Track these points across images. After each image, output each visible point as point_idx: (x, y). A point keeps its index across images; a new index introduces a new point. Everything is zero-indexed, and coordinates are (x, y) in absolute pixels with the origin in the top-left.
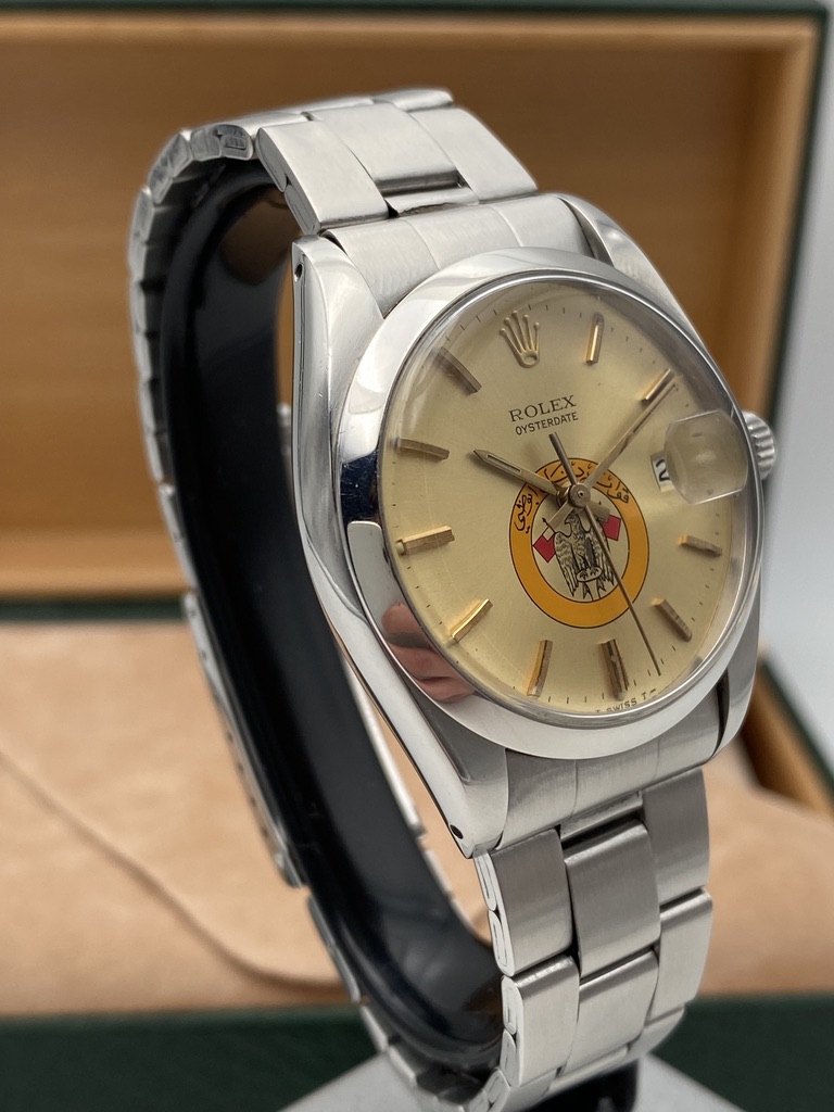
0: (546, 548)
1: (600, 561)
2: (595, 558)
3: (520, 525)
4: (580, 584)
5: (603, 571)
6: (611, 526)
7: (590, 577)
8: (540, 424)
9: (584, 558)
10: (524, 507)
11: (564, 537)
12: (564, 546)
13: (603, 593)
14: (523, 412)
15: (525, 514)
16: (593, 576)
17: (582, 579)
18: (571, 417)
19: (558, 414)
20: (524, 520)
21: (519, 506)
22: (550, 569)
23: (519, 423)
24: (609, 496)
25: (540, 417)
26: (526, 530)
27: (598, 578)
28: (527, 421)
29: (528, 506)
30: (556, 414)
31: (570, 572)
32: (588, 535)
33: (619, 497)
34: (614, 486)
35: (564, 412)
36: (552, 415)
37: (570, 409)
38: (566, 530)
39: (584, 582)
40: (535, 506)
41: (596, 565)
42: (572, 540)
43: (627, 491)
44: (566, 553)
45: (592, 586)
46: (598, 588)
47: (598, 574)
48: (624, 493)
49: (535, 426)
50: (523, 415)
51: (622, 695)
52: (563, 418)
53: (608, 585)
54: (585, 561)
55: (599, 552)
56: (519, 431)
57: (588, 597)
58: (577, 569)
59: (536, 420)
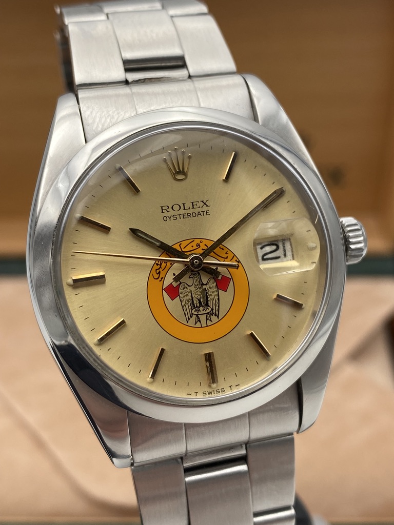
0: (173, 292)
1: (210, 303)
2: (207, 301)
3: (156, 276)
4: (194, 316)
5: (212, 310)
6: (223, 283)
7: (202, 312)
8: (182, 216)
9: (199, 300)
10: (161, 265)
11: (187, 286)
12: (186, 292)
13: (209, 323)
14: (170, 207)
15: (161, 270)
16: (204, 312)
17: (196, 313)
18: (205, 213)
19: (196, 211)
20: (159, 272)
21: (157, 264)
22: (174, 305)
23: (166, 214)
25: (182, 211)
26: (160, 279)
27: (207, 313)
28: (172, 213)
30: (194, 210)
31: (188, 308)
32: (204, 287)
34: (230, 258)
35: (200, 210)
36: (191, 211)
37: (205, 208)
38: (190, 282)
39: (197, 315)
40: (168, 265)
41: (207, 305)
42: (192, 288)
43: (239, 262)
44: (187, 296)
45: (203, 318)
46: (207, 319)
47: (208, 311)
49: (178, 217)
50: (170, 209)
51: (214, 385)
52: (199, 214)
53: (214, 318)
54: (200, 302)
55: (212, 297)
56: (165, 219)
57: (198, 325)
58: (194, 307)
59: (179, 213)
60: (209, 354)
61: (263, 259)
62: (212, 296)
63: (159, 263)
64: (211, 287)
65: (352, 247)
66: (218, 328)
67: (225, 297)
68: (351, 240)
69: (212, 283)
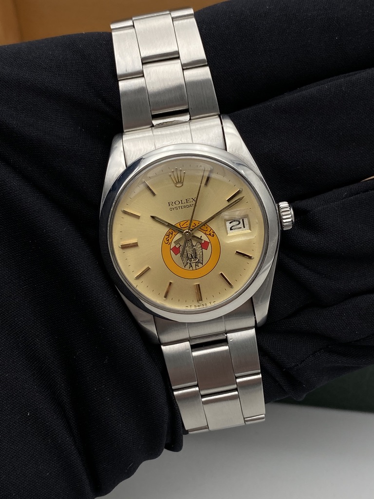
0: (176, 250)
1: (198, 256)
2: (196, 255)
3: (167, 242)
4: (189, 264)
5: (199, 260)
6: (205, 245)
7: (193, 262)
9: (191, 255)
13: (197, 267)
14: (174, 203)
15: (169, 238)
16: (194, 261)
17: (190, 262)
19: (189, 204)
20: (168, 240)
22: (177, 257)
24: (205, 234)
25: (180, 205)
26: (169, 244)
27: (196, 262)
28: (175, 206)
29: (171, 236)
30: (187, 204)
31: (185, 259)
32: (194, 247)
33: (210, 235)
34: (209, 230)
35: (191, 203)
36: (186, 204)
37: (194, 202)
40: (173, 236)
41: (196, 258)
42: (187, 248)
43: (214, 233)
45: (193, 265)
46: (196, 265)
47: (196, 261)
48: (212, 233)
49: (178, 208)
51: (201, 302)
53: (200, 265)
54: (192, 256)
56: (171, 209)
57: (191, 268)
58: (188, 259)
59: (179, 205)
60: (199, 285)
61: (231, 229)
62: (199, 252)
63: (168, 235)
64: (198, 247)
65: (284, 221)
66: (202, 270)
67: (207, 253)
68: (283, 217)
69: (199, 245)
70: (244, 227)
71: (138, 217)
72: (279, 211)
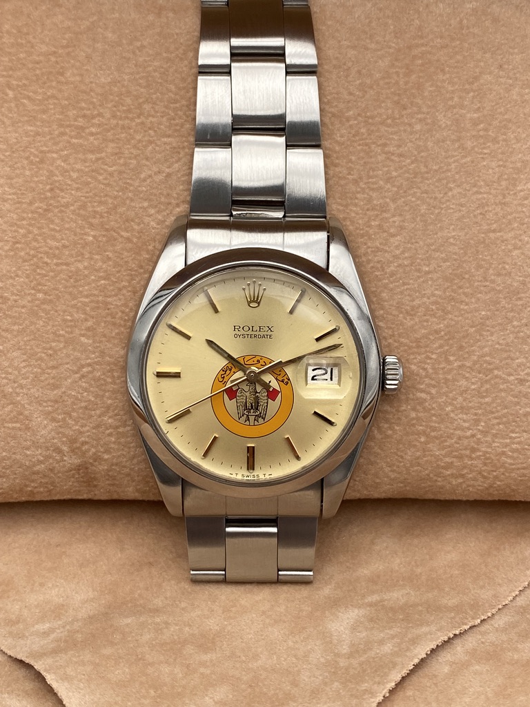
0: (231, 394)
1: (260, 408)
2: (258, 406)
3: (221, 379)
4: (245, 416)
5: (261, 413)
6: (273, 394)
7: (252, 414)
9: (252, 404)
10: (226, 372)
11: (244, 392)
13: (256, 423)
14: (242, 328)
15: (225, 375)
16: (254, 414)
17: (247, 413)
19: (261, 334)
20: (224, 377)
22: (231, 405)
23: (237, 332)
24: (276, 379)
25: (250, 332)
28: (242, 332)
29: (228, 372)
30: (260, 333)
31: (242, 408)
32: (257, 394)
33: (283, 381)
34: (282, 375)
35: (265, 333)
36: (257, 333)
37: (269, 333)
38: (246, 388)
39: (248, 416)
40: (232, 373)
41: (257, 409)
42: (248, 394)
43: (289, 379)
44: (242, 399)
45: (251, 419)
46: (255, 420)
47: (257, 414)
48: (286, 380)
49: (246, 336)
51: (251, 471)
52: (264, 336)
53: (261, 420)
54: (252, 406)
55: (262, 404)
56: (236, 336)
57: (247, 423)
58: (246, 408)
59: (248, 333)
60: (253, 448)
61: (313, 379)
62: (262, 402)
63: (224, 370)
64: (263, 395)
66: (263, 428)
67: (273, 405)
69: (264, 392)
70: (331, 379)
71: (188, 338)
72: (384, 368)
